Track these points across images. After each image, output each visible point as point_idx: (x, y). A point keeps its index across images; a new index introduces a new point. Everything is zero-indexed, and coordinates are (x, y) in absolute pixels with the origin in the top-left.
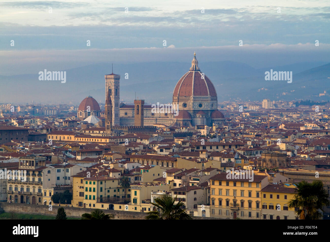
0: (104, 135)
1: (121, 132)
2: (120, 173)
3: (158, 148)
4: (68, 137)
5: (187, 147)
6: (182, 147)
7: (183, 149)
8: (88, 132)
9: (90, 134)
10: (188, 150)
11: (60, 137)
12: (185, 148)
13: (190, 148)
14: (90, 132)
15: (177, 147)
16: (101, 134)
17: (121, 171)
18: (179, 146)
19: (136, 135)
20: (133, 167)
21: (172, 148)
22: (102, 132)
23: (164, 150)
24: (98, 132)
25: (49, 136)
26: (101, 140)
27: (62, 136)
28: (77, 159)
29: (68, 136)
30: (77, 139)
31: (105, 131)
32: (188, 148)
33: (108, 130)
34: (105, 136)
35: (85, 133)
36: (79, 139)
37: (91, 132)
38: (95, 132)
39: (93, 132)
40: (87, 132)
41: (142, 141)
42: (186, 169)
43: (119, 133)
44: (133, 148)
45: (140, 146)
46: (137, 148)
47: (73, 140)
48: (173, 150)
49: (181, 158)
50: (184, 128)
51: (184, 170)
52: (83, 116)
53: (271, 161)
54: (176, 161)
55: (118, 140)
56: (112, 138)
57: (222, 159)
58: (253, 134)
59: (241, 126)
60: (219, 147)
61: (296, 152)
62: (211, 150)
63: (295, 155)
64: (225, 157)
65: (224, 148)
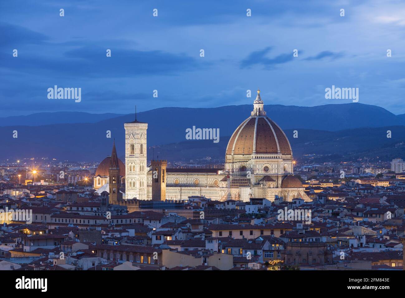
0: (97, 214)
1: (123, 210)
3: (153, 234)
5: (199, 233)
7: (193, 236)
8: (76, 210)
9: (79, 212)
10: (200, 237)
12: (195, 233)
13: (204, 234)
14: (78, 208)
15: (183, 233)
16: (93, 212)
18: (187, 231)
19: (144, 213)
20: (93, 264)
21: (174, 235)
22: (95, 209)
23: (162, 237)
24: (89, 209)
26: (89, 221)
28: (24, 250)
29: (43, 215)
31: (99, 208)
32: (201, 234)
33: (104, 205)
34: (99, 214)
35: (72, 211)
36: (58, 219)
37: (80, 209)
38: (85, 209)
41: (150, 222)
42: (166, 268)
43: (121, 212)
44: (118, 233)
45: (129, 230)
46: (124, 234)
47: (50, 222)
48: (176, 237)
49: (169, 250)
50: (230, 203)
51: (163, 269)
52: (102, 186)
53: (300, 255)
54: (161, 254)
55: (115, 221)
56: (104, 219)
57: (244, 251)
58: (331, 211)
59: (320, 200)
60: (254, 232)
61: (364, 240)
62: (241, 237)
63: (362, 244)
64: (248, 248)
65: (262, 234)
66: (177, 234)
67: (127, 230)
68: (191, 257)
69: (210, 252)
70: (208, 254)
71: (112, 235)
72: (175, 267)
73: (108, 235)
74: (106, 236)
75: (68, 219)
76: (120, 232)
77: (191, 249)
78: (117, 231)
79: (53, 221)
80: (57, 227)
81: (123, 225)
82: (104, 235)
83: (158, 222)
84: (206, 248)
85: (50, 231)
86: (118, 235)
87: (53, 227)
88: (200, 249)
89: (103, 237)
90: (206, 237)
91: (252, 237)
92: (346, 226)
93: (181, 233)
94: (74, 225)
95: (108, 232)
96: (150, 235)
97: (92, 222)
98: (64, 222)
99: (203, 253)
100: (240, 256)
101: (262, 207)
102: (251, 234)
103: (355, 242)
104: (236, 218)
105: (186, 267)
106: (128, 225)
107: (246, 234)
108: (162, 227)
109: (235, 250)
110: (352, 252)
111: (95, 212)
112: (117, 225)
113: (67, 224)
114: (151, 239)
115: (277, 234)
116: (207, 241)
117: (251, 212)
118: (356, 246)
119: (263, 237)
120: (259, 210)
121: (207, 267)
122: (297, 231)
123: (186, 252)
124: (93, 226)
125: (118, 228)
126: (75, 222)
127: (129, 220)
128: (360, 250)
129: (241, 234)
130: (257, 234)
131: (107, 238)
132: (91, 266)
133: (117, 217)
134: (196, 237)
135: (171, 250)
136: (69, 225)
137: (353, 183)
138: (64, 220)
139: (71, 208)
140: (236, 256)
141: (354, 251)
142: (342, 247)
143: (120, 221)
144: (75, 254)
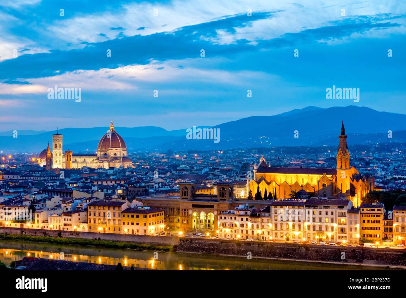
2: (30, 202)
3: (68, 183)
4: (16, 176)
5: (88, 183)
6: (85, 182)
7: (86, 184)
12: (87, 183)
14: (32, 173)
15: (81, 183)
17: (31, 200)
20: (42, 198)
22: (40, 173)
24: (37, 173)
27: (12, 176)
28: (9, 192)
30: (21, 177)
31: (42, 172)
34: (42, 175)
36: (23, 177)
37: (33, 173)
38: (36, 173)
39: (34, 173)
43: (52, 174)
45: (57, 182)
46: (54, 184)
47: (20, 179)
48: (78, 185)
50: (100, 169)
51: (74, 199)
52: (42, 163)
53: (135, 192)
54: (72, 192)
55: (50, 178)
56: (45, 177)
57: (109, 190)
58: (144, 172)
59: (139, 168)
60: (112, 182)
61: (160, 185)
62: (107, 184)
63: (160, 186)
64: (110, 189)
65: (116, 182)
66: (78, 183)
68: (86, 193)
70: (93, 192)
71: (49, 184)
72: (79, 198)
75: (28, 178)
77: (85, 190)
78: (51, 182)
80: (23, 181)
81: (53, 180)
83: (69, 178)
84: (92, 189)
85: (20, 183)
86: (52, 184)
87: (21, 181)
88: (89, 190)
89: (45, 185)
90: (91, 184)
91: (112, 184)
92: (152, 179)
93: (80, 183)
94: (31, 180)
95: (47, 183)
96: (66, 184)
97: (39, 179)
98: (26, 179)
99: (91, 191)
100: (107, 193)
101: (114, 171)
102: (111, 182)
103: (157, 186)
104: (103, 176)
105: (84, 198)
106: (56, 180)
107: (109, 183)
108: (71, 180)
109: (105, 190)
110: (156, 190)
111: (40, 174)
112: (50, 180)
113: (28, 180)
114: (67, 186)
115: (122, 183)
116: (92, 186)
117: (110, 173)
118: (157, 187)
119: (117, 184)
120: (113, 172)
121: (94, 198)
122: (131, 181)
123: (83, 191)
124: (39, 180)
125: (51, 181)
126: (31, 179)
127: (55, 178)
128: (160, 189)
129: (107, 183)
130: (113, 183)
131: (47, 185)
132: (40, 198)
133: (50, 176)
134: (87, 184)
135: (77, 190)
136: (29, 180)
137: (152, 160)
138: (26, 178)
139: (29, 173)
140: (105, 192)
141: (157, 189)
142: (151, 188)
143: (52, 178)
144: (33, 193)
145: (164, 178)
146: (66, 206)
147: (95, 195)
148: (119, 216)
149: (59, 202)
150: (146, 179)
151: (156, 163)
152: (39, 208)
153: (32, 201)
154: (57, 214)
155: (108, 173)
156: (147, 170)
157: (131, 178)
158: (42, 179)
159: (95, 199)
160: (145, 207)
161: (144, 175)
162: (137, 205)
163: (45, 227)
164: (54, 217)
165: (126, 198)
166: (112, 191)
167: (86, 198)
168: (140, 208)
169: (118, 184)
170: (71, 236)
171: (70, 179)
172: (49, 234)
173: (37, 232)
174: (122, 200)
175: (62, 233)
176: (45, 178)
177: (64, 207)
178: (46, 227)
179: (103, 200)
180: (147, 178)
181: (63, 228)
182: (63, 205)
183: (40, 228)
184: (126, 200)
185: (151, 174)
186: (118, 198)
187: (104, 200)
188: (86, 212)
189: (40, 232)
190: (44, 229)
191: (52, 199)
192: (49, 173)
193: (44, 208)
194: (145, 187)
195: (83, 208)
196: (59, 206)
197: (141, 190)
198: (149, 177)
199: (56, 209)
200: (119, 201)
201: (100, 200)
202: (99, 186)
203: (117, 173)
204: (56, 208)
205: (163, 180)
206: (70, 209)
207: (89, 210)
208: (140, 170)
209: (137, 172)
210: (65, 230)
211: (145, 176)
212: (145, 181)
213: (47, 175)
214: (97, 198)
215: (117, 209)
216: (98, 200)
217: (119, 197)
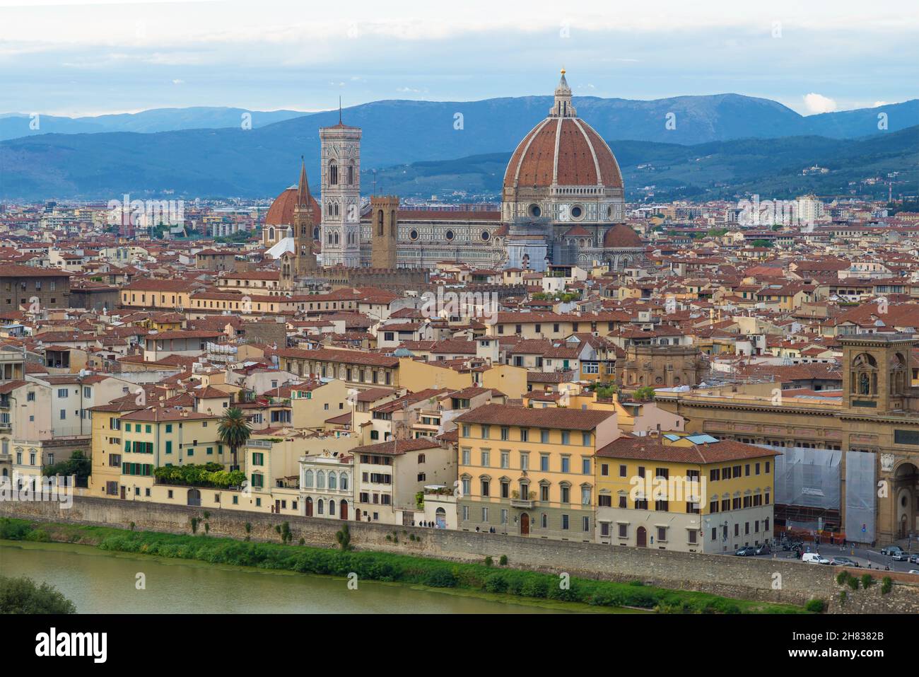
0: (274, 293)
1: (321, 285)
2: (228, 401)
3: (379, 330)
4: (173, 297)
5: (463, 328)
6: (448, 327)
7: (452, 334)
8: (235, 285)
9: (240, 290)
10: (465, 335)
11: (153, 296)
12: (456, 329)
13: (472, 330)
14: (239, 282)
15: (434, 327)
16: (267, 288)
17: (231, 396)
18: (440, 324)
19: (359, 292)
20: (275, 384)
21: (417, 331)
22: (269, 283)
23: (396, 335)
24: (259, 283)
25: (125, 295)
26: (259, 305)
27: (158, 295)
28: (145, 360)
29: (174, 294)
30: (195, 301)
31: (278, 282)
32: (466, 331)
33: (286, 278)
34: (276, 293)
35: (228, 287)
36: (202, 302)
37: (242, 283)
38: (252, 283)
39: (247, 283)
40: (232, 283)
41: (371, 308)
42: (408, 391)
43: (317, 287)
44: (315, 328)
45: (335, 322)
46: (326, 330)
47: (187, 307)
48: (421, 334)
49: (411, 359)
50: (513, 274)
51: (403, 393)
52: (277, 241)
53: (651, 370)
54: (396, 366)
55: (307, 305)
56: (287, 302)
57: (545, 362)
58: (696, 290)
59: (675, 270)
60: (561, 328)
61: (762, 343)
62: (537, 336)
63: (758, 350)
64: (553, 356)
65: (575, 329)
66: (422, 330)
67: (331, 322)
68: (451, 372)
69: (485, 362)
70: (479, 367)
71: (305, 331)
72: (424, 389)
73: (296, 331)
74: (294, 334)
75: (221, 302)
76: (320, 325)
77: (449, 357)
78: (312, 324)
79: (195, 306)
80: (202, 316)
81: (323, 313)
82: (290, 331)
83: (385, 308)
84: (478, 356)
85: (189, 323)
86: (315, 331)
87: (193, 317)
88: (466, 357)
89: (289, 334)
90: (475, 335)
91: (559, 336)
92: (727, 317)
93: (430, 328)
94: (233, 312)
95: (297, 325)
96: (373, 331)
97: (265, 307)
98: (215, 307)
99: (473, 365)
100: (538, 371)
101: (570, 281)
102: (556, 330)
103: (745, 347)
104: (525, 300)
105: (443, 390)
106: (331, 313)
107: (548, 331)
108: (394, 316)
109: (530, 360)
110: (742, 365)
111: (271, 289)
112: (310, 314)
113: (221, 312)
114: (375, 340)
115: (603, 331)
116: (478, 343)
117: (553, 291)
118: (747, 352)
119: (579, 336)
120: (567, 287)
121: (483, 390)
122: (639, 325)
123: (441, 362)
124: (267, 314)
125: (313, 319)
126: (234, 308)
127: (331, 304)
128: (757, 361)
129: (538, 330)
130: (565, 331)
131: (297, 336)
132: (269, 388)
133: (311, 299)
134: (456, 335)
135: (415, 359)
136: (225, 314)
137: (730, 238)
138: (215, 302)
139: (226, 282)
140: (532, 370)
141: (746, 362)
142: (723, 356)
143: (315, 305)
144: (240, 366)
145: (777, 315)
146: (370, 423)
147: (488, 380)
148: (586, 470)
149: (341, 406)
150: (701, 319)
151: (746, 250)
152: (264, 426)
153: (236, 397)
154: (335, 454)
155: (546, 291)
156: (706, 283)
157: (640, 314)
158: (277, 308)
159: (488, 394)
160: (695, 434)
161: (694, 301)
162: (658, 425)
163: (284, 506)
164: (319, 467)
165: (615, 397)
166: (559, 364)
167: (449, 391)
168: (673, 437)
169: (585, 338)
170: (389, 547)
171: (389, 313)
172: (303, 535)
173: (254, 524)
174: (599, 401)
175: (355, 533)
176: (291, 308)
177: (363, 425)
178: (289, 505)
179: (520, 402)
180: (708, 313)
181: (358, 511)
182: (360, 418)
183: (266, 508)
184: (616, 404)
185: (724, 298)
186: (583, 394)
187: (525, 402)
188: (451, 448)
189: (266, 523)
190: (282, 511)
191: (314, 393)
192: (306, 286)
193: (281, 428)
194: (695, 352)
195: (441, 433)
196: (343, 422)
197: (679, 362)
198: (716, 311)
199: (331, 433)
200: (584, 406)
201: (510, 401)
202: (503, 341)
203: (581, 291)
204: (331, 427)
205: (776, 323)
206: (387, 434)
207: (463, 442)
208: (681, 279)
209: (663, 288)
210: (364, 519)
211: (697, 307)
212: (697, 326)
213: (299, 293)
214: (497, 394)
215: (576, 439)
216: (499, 401)
217: (587, 390)
